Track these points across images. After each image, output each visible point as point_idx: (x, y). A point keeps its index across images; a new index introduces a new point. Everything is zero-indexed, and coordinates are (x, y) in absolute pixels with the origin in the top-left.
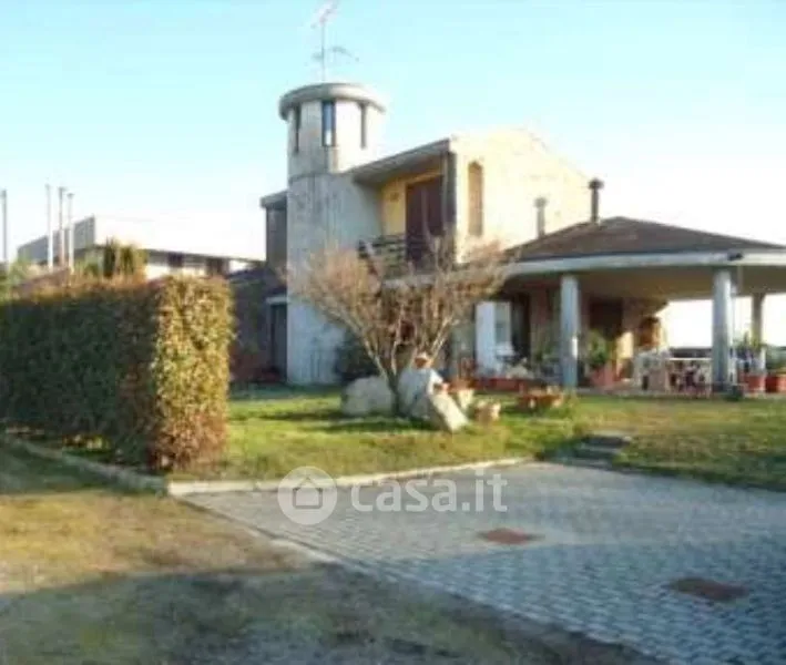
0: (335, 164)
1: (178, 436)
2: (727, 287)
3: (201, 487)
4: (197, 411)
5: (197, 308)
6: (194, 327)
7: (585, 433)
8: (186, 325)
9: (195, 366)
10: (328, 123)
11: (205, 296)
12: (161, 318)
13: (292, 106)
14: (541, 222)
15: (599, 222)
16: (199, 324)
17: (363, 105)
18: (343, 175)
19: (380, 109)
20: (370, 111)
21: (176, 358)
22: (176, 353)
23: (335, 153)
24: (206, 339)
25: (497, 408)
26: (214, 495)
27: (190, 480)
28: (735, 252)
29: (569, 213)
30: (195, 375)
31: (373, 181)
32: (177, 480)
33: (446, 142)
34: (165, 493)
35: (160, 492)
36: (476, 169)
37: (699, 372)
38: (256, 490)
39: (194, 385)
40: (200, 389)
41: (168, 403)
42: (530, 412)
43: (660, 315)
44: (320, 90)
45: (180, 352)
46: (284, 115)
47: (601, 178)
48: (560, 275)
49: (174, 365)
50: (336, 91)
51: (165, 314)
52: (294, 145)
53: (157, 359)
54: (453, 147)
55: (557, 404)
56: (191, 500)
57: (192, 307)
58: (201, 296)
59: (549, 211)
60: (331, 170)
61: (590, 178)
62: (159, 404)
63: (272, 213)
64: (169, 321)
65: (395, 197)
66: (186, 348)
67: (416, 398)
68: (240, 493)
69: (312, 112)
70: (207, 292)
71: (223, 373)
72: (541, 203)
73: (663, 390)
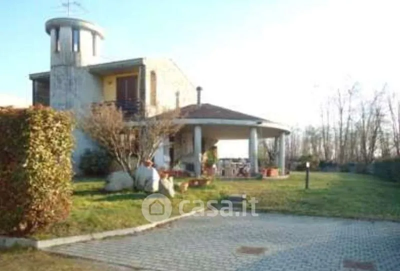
0: (80, 61)
1: (43, 210)
2: (255, 135)
3: (59, 241)
4: (55, 194)
5: (55, 129)
6: (53, 140)
7: (226, 195)
8: (48, 140)
9: (54, 165)
10: (76, 40)
11: (60, 122)
12: (32, 134)
13: (53, 27)
14: (178, 102)
15: (201, 105)
16: (56, 139)
17: (94, 33)
18: (84, 68)
19: (102, 38)
20: (97, 37)
21: (41, 160)
22: (41, 157)
23: (80, 56)
24: (61, 149)
25: (187, 185)
26: (69, 245)
27: (51, 238)
28: (259, 121)
29: (188, 100)
30: (54, 171)
31: (100, 73)
32: (42, 239)
33: (141, 59)
34: (34, 249)
35: (30, 249)
36: (153, 74)
37: (245, 169)
38: (93, 239)
39: (53, 177)
40: (56, 180)
41: (36, 190)
42: (197, 187)
43: (216, 145)
44: (72, 21)
45: (44, 157)
46: (48, 31)
47: (201, 86)
48: (194, 126)
49: (40, 164)
50: (81, 24)
51: (34, 131)
52: (55, 48)
53: (27, 161)
54: (145, 62)
55: (208, 183)
56: (54, 251)
57: (52, 128)
58: (57, 122)
59: (181, 98)
60: (78, 65)
61: (197, 86)
62: (29, 190)
63: (36, 83)
64: (37, 136)
65: (110, 83)
66: (47, 154)
67: (146, 182)
68: (85, 242)
69: (66, 32)
70: (61, 120)
71: (69, 170)
72: (177, 94)
73: (231, 176)
